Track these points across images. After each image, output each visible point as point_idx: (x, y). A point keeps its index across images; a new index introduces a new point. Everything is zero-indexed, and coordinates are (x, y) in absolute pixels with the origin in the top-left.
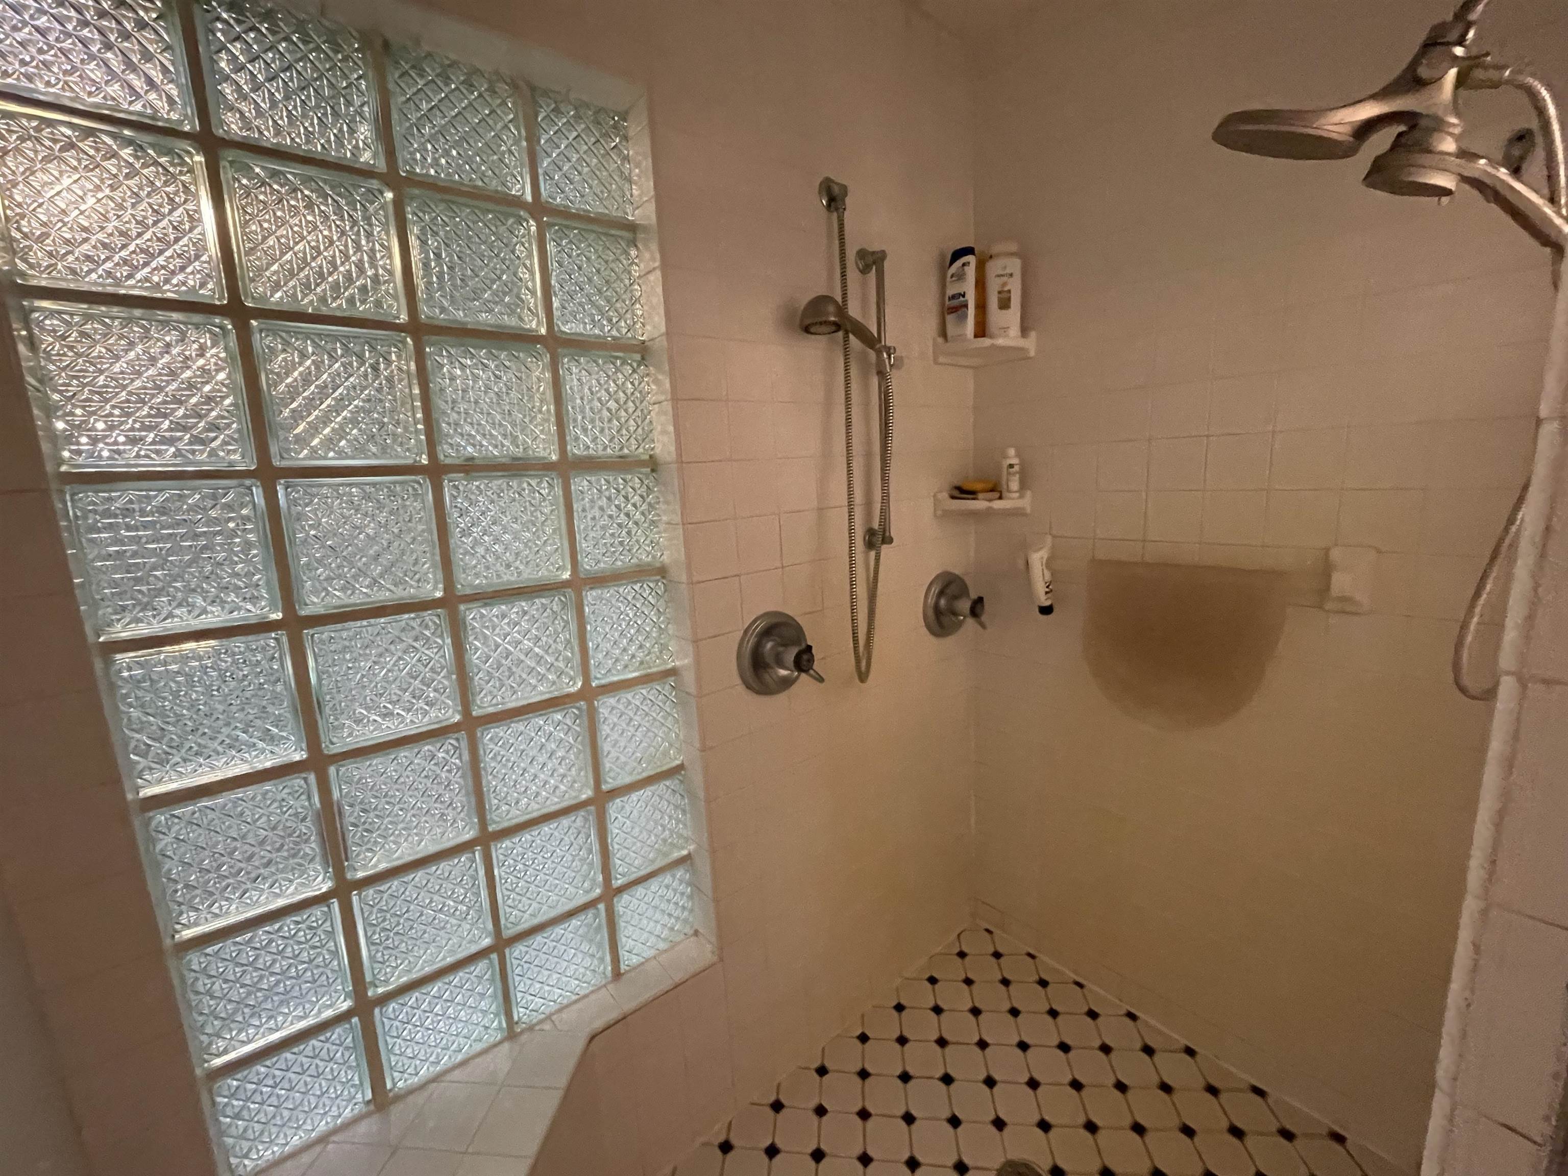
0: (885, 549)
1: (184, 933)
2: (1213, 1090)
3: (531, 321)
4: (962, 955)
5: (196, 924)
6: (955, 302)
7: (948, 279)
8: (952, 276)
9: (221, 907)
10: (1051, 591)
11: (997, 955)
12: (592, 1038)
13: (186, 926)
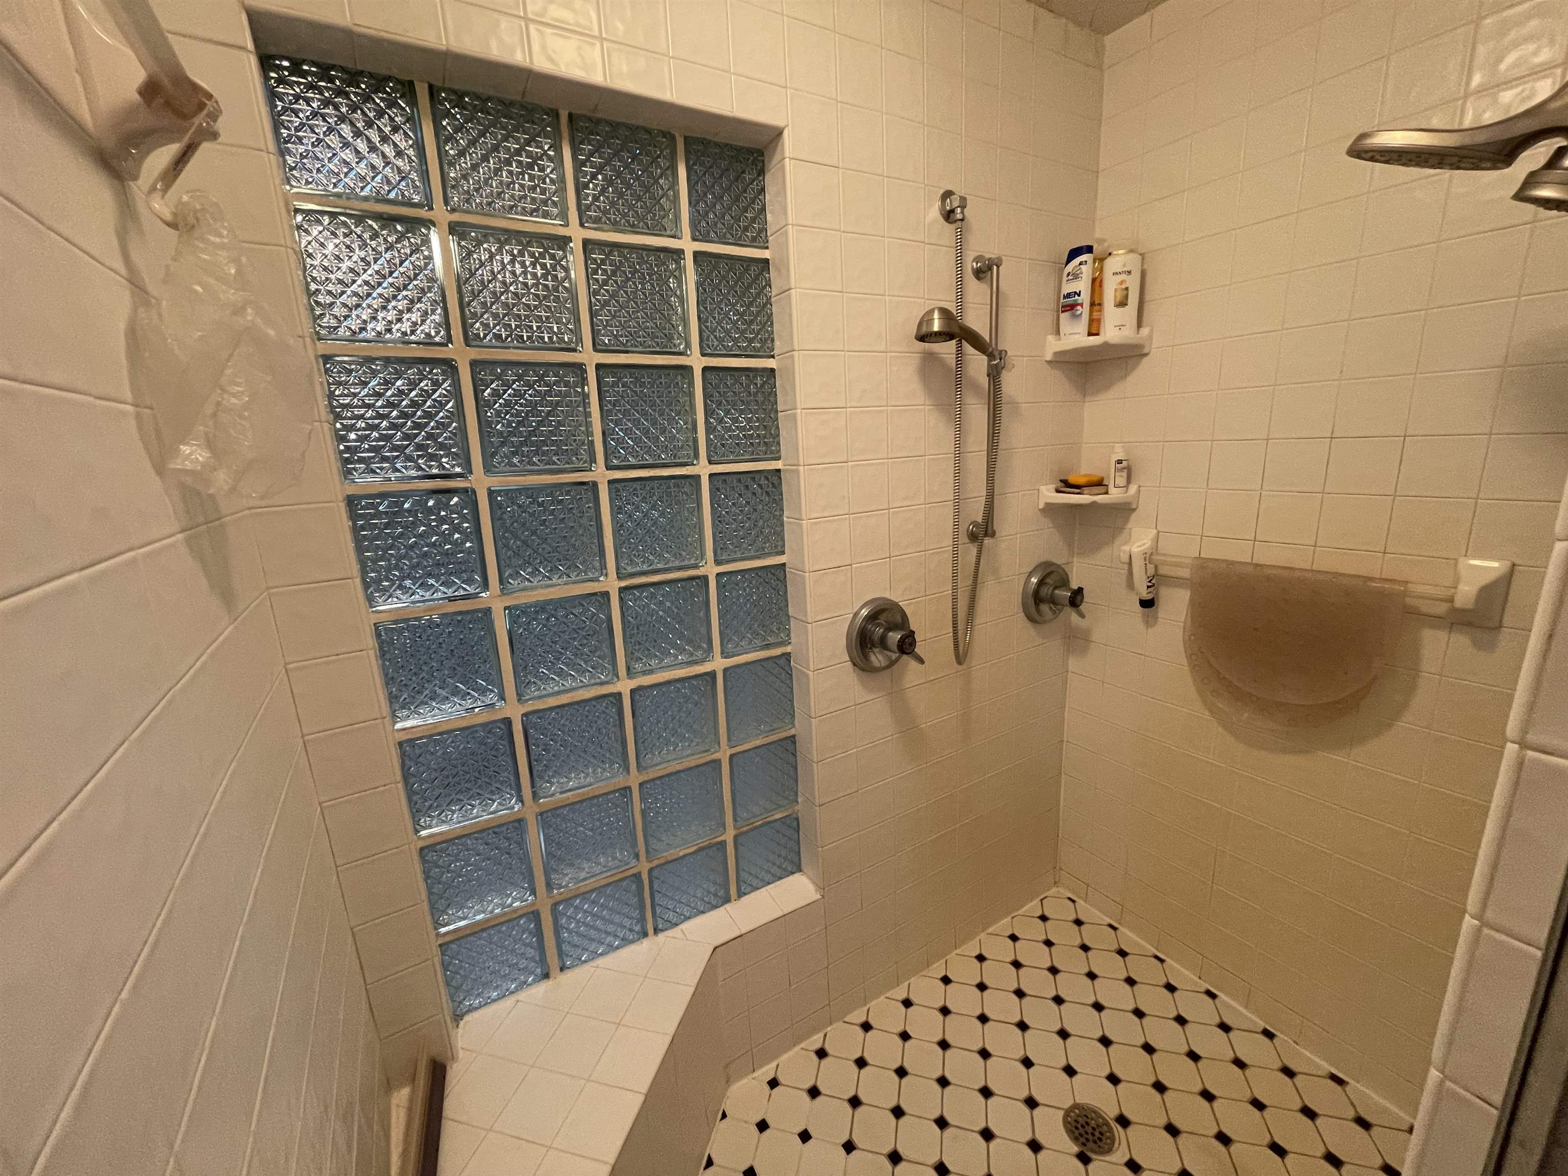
0: (987, 541)
1: (422, 833)
2: (1288, 1072)
3: (680, 344)
4: (1044, 918)
5: (430, 827)
6: (1070, 301)
7: (1065, 278)
8: (1068, 275)
9: (446, 816)
10: (1154, 585)
11: (1078, 922)
12: (715, 948)
13: (424, 828)
